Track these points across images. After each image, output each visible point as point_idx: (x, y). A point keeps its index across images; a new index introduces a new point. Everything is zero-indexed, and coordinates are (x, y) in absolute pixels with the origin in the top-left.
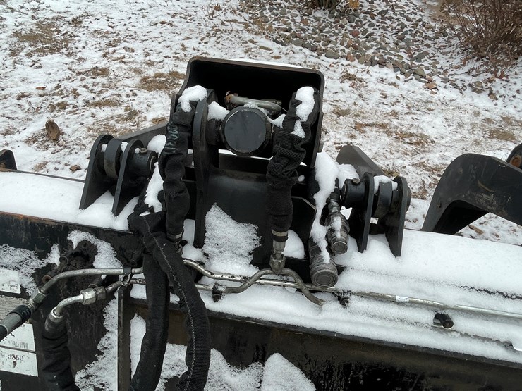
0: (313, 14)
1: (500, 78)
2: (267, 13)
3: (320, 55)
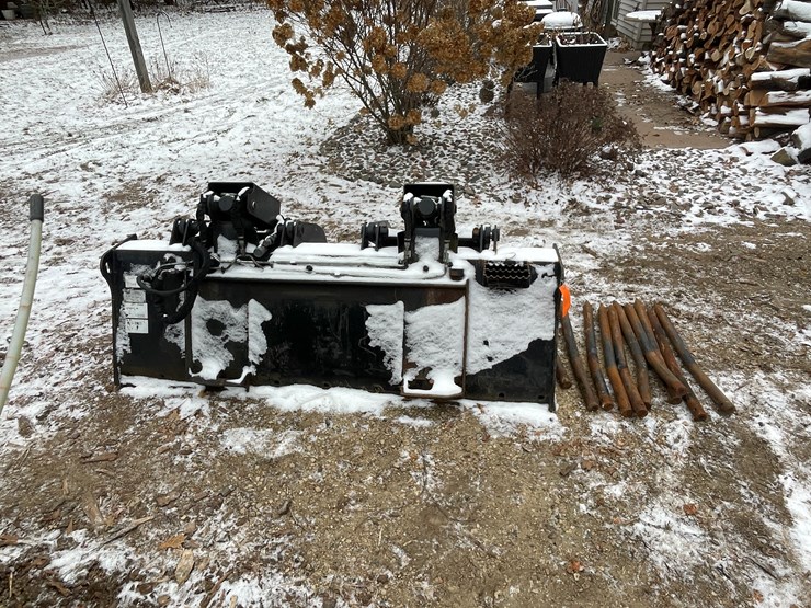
0: (388, 151)
1: (536, 188)
2: (344, 154)
3: (384, 186)
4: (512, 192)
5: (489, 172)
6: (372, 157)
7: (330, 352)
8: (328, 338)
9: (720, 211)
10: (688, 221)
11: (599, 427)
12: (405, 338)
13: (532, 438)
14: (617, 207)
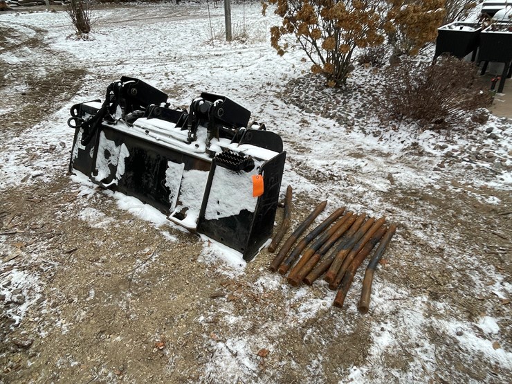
1: (395, 130)
2: (296, 88)
3: (302, 110)
4: (377, 130)
6: (310, 92)
8: (149, 175)
10: (502, 179)
11: (263, 281)
12: (181, 186)
13: (219, 270)
14: (448, 155)
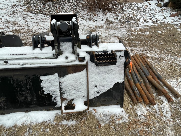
0: (47, 4)
1: (96, 15)
2: (32, 5)
3: (47, 16)
4: (89, 17)
5: (80, 10)
6: (42, 6)
7: (26, 98)
8: (23, 93)
9: (148, 21)
10: (140, 25)
11: (140, 113)
12: (60, 89)
14: (120, 21)
